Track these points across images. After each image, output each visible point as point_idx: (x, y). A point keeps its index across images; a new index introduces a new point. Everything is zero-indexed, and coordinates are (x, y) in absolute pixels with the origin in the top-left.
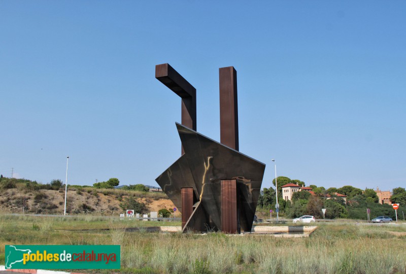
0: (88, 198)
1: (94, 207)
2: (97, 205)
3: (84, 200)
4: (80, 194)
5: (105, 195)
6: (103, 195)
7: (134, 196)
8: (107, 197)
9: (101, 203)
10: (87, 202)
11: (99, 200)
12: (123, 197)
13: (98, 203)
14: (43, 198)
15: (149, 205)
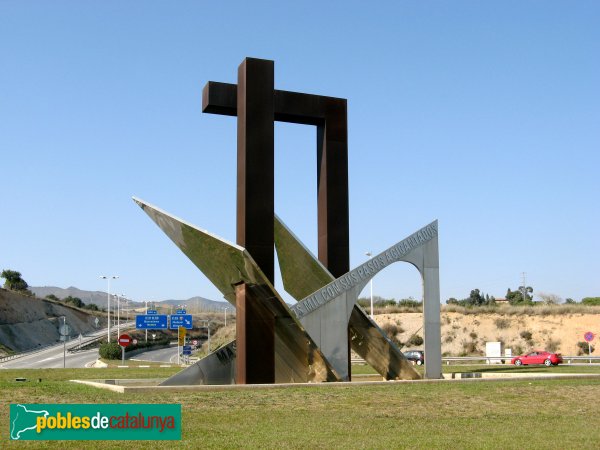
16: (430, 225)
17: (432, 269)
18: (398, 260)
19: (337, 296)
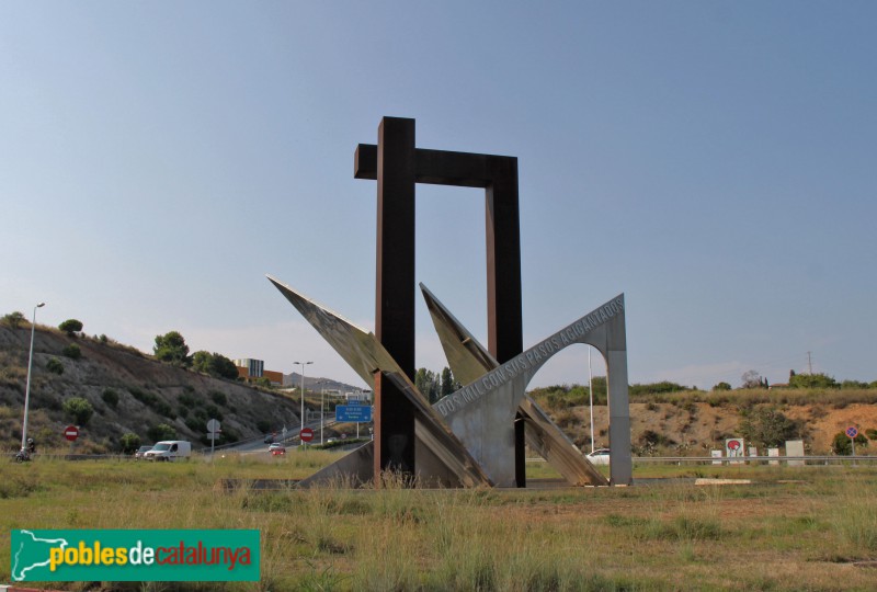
0: (667, 417)
1: (675, 437)
2: (683, 431)
3: (657, 422)
4: (651, 408)
5: (712, 405)
6: (708, 406)
7: (784, 401)
8: (714, 411)
9: (696, 426)
10: (662, 425)
11: (692, 419)
12: (757, 407)
13: (686, 426)
14: (570, 425)
15: (814, 423)
16: (614, 300)
17: (618, 352)
18: (576, 341)
19: (501, 385)
